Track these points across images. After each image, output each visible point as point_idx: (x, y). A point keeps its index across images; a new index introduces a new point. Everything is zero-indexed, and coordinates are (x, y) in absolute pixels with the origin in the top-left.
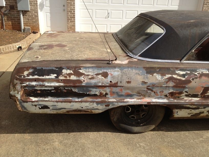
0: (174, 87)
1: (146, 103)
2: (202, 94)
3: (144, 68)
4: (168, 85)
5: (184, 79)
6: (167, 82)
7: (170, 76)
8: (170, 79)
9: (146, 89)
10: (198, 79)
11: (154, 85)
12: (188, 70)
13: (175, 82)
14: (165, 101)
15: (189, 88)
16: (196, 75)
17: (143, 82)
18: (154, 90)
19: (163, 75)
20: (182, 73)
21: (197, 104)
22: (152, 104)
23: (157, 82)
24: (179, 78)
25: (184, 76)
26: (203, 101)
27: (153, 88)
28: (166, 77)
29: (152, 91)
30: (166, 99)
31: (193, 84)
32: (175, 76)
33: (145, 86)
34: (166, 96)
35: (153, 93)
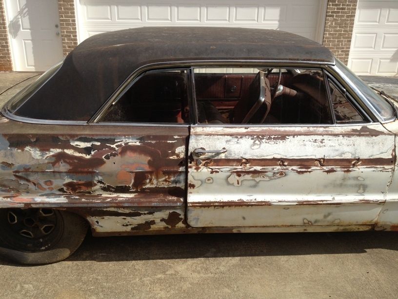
0: (69, 173)
1: (22, 206)
2: (135, 185)
3: (5, 135)
4: (56, 170)
5: (88, 157)
6: (54, 164)
7: (59, 150)
8: (60, 157)
9: (14, 178)
10: (117, 158)
11: (27, 170)
12: (97, 140)
13: (69, 164)
14: (62, 200)
15: (102, 174)
16: (113, 149)
17: (3, 163)
18: (31, 178)
19: (44, 149)
20: (83, 145)
21: (130, 205)
22: (34, 206)
23: (33, 163)
24: (77, 154)
25: (87, 151)
26: (142, 200)
27: (27, 175)
28: (52, 154)
29: (28, 181)
30: (64, 197)
31: (111, 166)
32: (69, 152)
33: (11, 171)
34: (61, 190)
35: (31, 186)
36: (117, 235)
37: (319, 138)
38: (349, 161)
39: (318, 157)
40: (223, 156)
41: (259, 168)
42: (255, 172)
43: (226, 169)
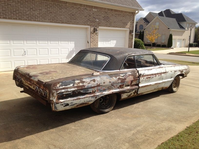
0: (121, 82)
1: (112, 93)
2: (131, 84)
3: (108, 75)
4: (119, 82)
5: (124, 78)
6: (118, 80)
7: (118, 77)
8: (119, 79)
9: (111, 85)
10: (128, 77)
11: (114, 83)
12: (124, 74)
13: (121, 80)
14: (118, 90)
15: (126, 82)
16: (127, 75)
17: (109, 82)
18: (114, 85)
19: (116, 77)
20: (122, 75)
22: (114, 93)
23: (115, 81)
24: (122, 78)
25: (123, 76)
26: (132, 88)
27: (114, 84)
28: (118, 78)
29: (113, 86)
31: (127, 80)
32: (120, 77)
33: (111, 84)
34: (118, 88)
35: (113, 87)
36: (124, 99)
37: (156, 69)
38: (161, 73)
39: (157, 73)
40: (144, 75)
41: (150, 76)
42: (149, 77)
43: (145, 77)
